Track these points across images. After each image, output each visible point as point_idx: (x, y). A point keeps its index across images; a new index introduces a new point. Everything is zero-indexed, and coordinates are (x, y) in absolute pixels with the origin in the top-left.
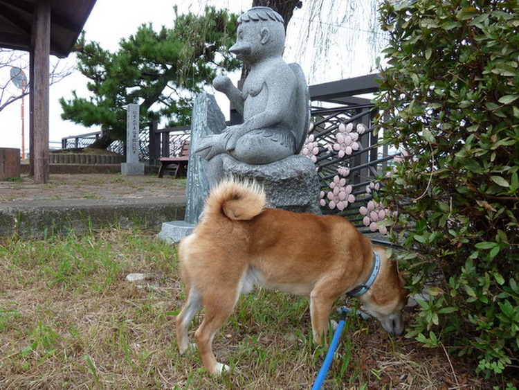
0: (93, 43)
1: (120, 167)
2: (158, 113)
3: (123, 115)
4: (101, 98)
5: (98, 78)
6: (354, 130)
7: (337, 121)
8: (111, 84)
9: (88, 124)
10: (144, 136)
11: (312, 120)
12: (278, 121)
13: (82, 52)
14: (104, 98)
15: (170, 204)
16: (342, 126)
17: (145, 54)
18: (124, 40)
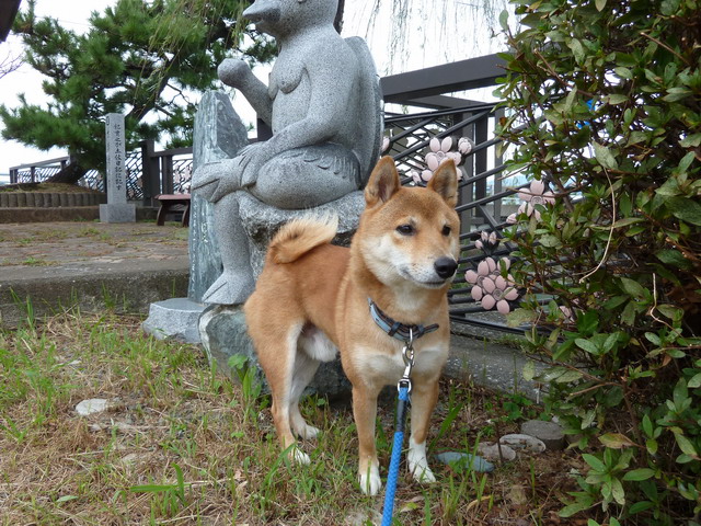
0: (48, 19)
1: (97, 211)
2: (154, 127)
3: (101, 131)
4: (64, 104)
5: (58, 74)
6: (454, 148)
7: (425, 135)
8: (79, 83)
9: (45, 146)
10: (134, 162)
11: (387, 133)
12: (330, 134)
13: (31, 33)
14: (69, 105)
15: (164, 272)
16: (434, 142)
17: (131, 36)
18: (96, 14)
